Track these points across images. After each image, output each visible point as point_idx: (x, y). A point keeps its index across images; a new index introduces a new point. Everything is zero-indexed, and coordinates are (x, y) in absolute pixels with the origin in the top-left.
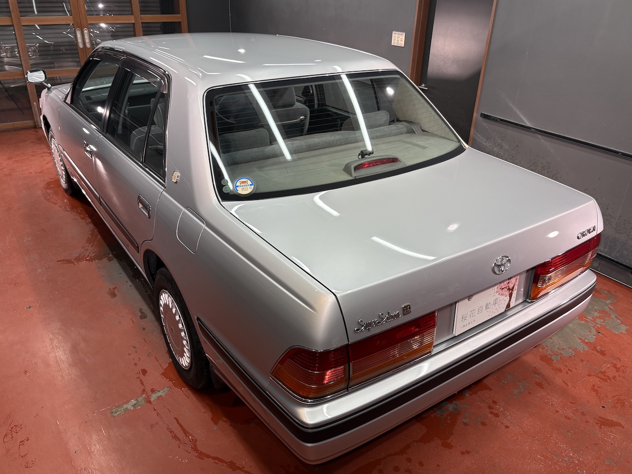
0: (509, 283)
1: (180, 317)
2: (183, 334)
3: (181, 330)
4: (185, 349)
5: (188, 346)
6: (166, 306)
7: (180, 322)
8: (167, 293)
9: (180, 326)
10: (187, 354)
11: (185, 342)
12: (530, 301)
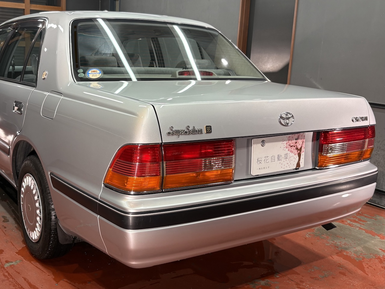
0: (296, 143)
1: (38, 197)
2: (38, 212)
3: (37, 208)
4: (37, 225)
5: (40, 223)
6: (28, 187)
7: (38, 201)
8: (30, 176)
9: (37, 205)
10: (38, 229)
11: (38, 219)
12: (318, 168)
